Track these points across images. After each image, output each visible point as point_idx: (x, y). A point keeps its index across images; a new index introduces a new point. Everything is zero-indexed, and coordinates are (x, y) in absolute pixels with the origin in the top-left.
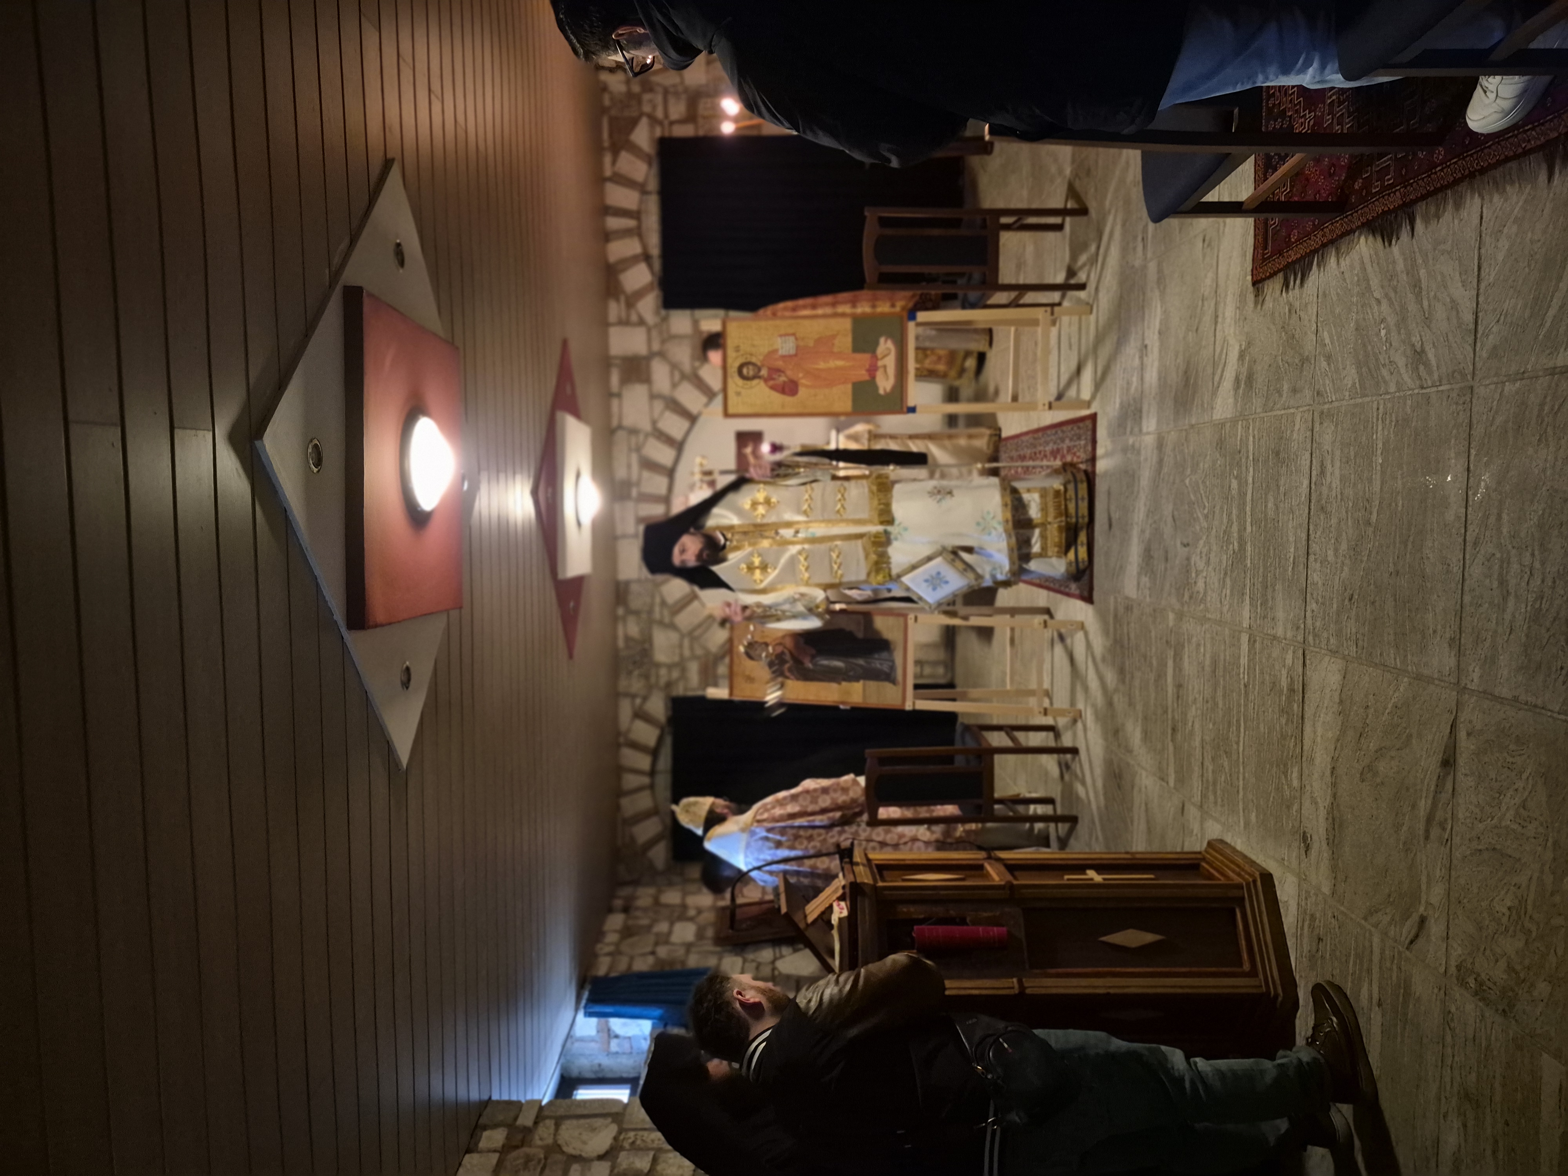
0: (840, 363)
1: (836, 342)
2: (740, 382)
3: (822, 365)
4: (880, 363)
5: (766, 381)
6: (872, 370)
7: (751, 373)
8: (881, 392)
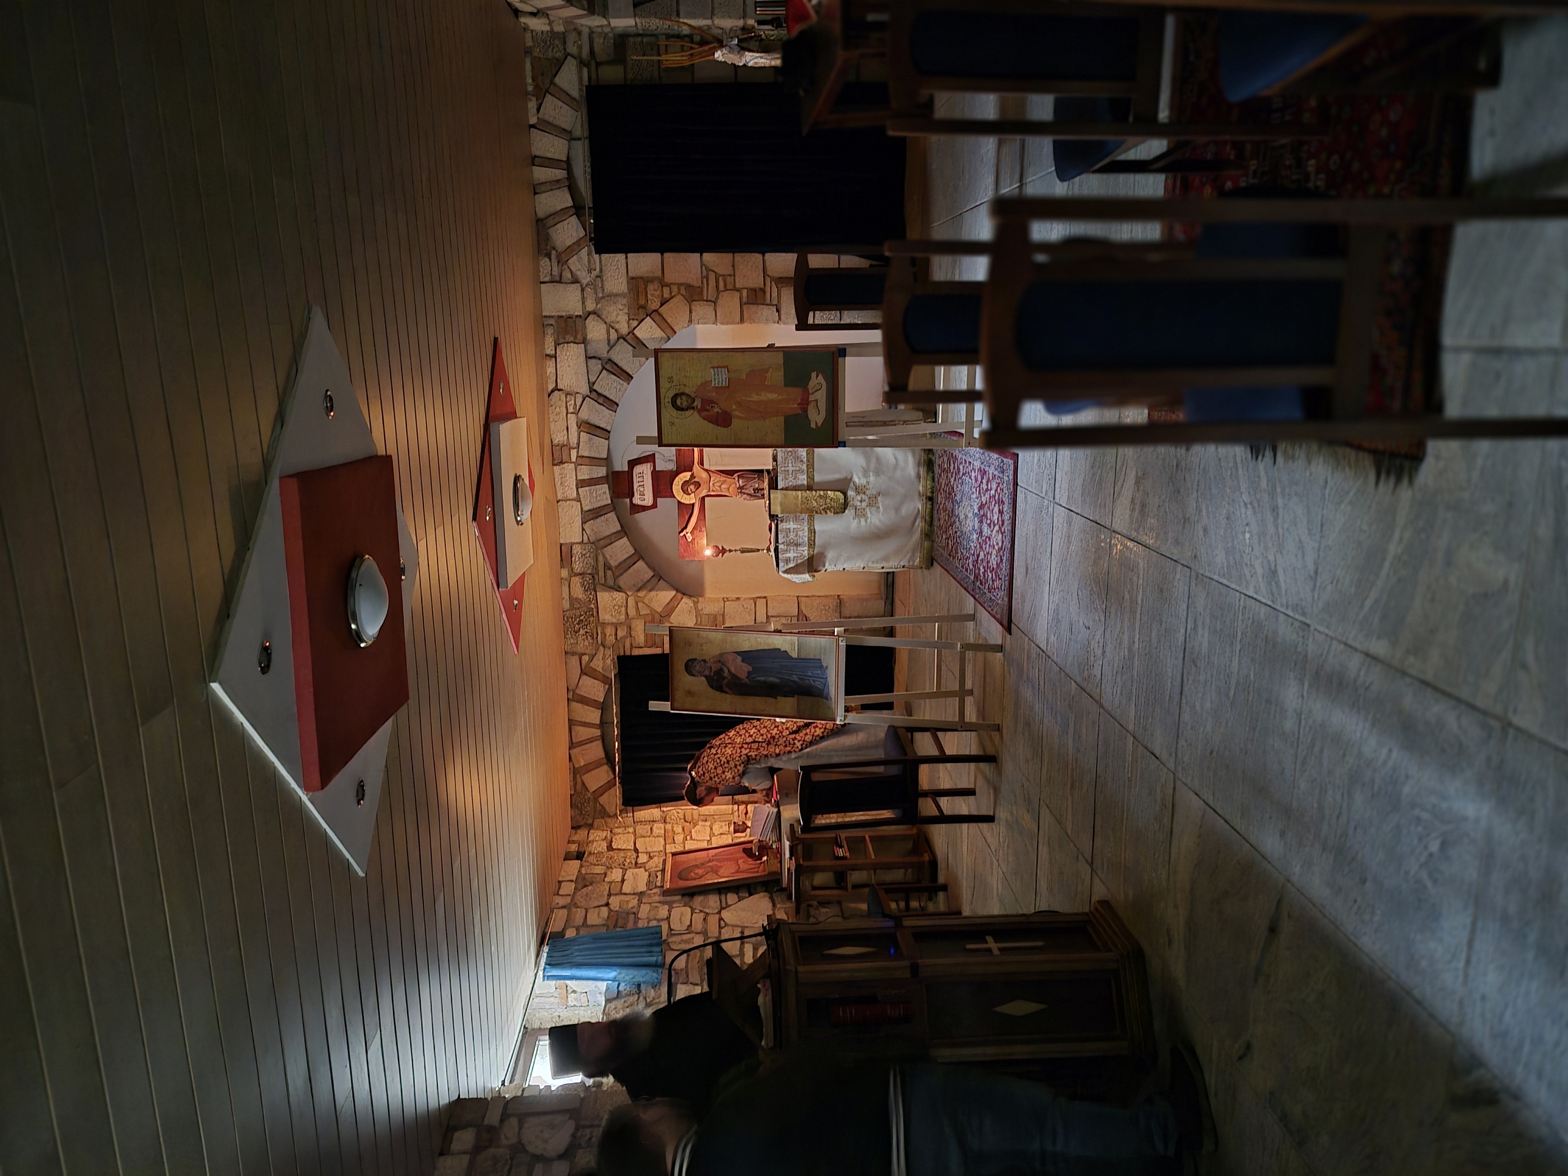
0: (773, 396)
1: (768, 375)
2: (674, 412)
3: (755, 398)
4: (812, 398)
5: (699, 412)
6: (805, 404)
7: (685, 404)
8: (813, 426)
